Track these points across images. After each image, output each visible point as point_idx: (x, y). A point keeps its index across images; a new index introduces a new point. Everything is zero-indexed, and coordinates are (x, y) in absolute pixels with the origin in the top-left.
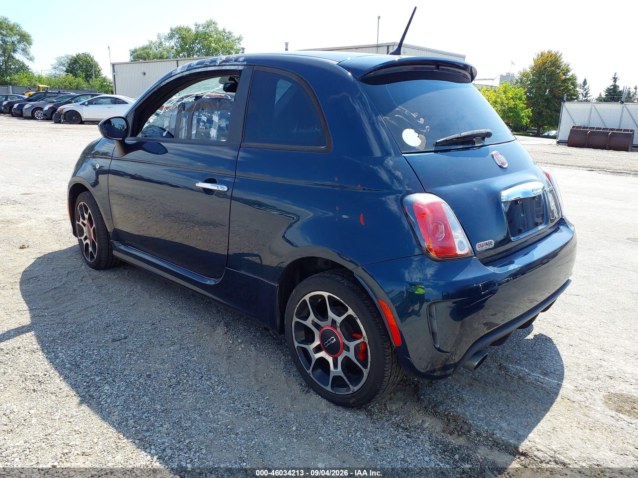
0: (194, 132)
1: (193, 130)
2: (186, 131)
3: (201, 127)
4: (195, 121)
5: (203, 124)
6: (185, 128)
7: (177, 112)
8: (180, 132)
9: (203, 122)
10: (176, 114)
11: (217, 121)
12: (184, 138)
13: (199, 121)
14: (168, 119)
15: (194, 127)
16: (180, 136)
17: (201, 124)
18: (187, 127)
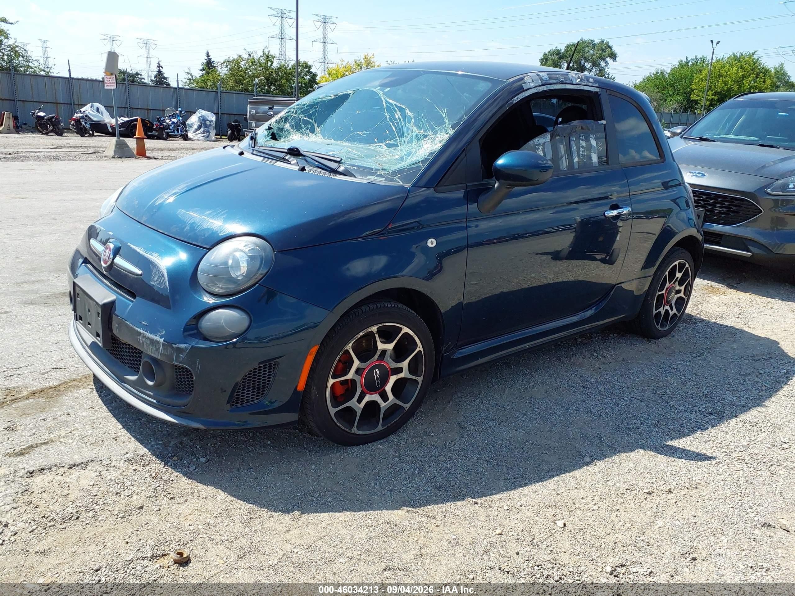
0: (576, 160)
1: (574, 158)
2: (567, 160)
3: (581, 153)
4: (574, 148)
5: (583, 150)
6: (566, 157)
7: (550, 138)
8: (560, 162)
9: (583, 147)
10: (549, 140)
11: (595, 145)
12: (566, 169)
13: (578, 147)
14: (540, 147)
15: (575, 154)
16: (561, 167)
17: (581, 150)
18: (567, 155)
